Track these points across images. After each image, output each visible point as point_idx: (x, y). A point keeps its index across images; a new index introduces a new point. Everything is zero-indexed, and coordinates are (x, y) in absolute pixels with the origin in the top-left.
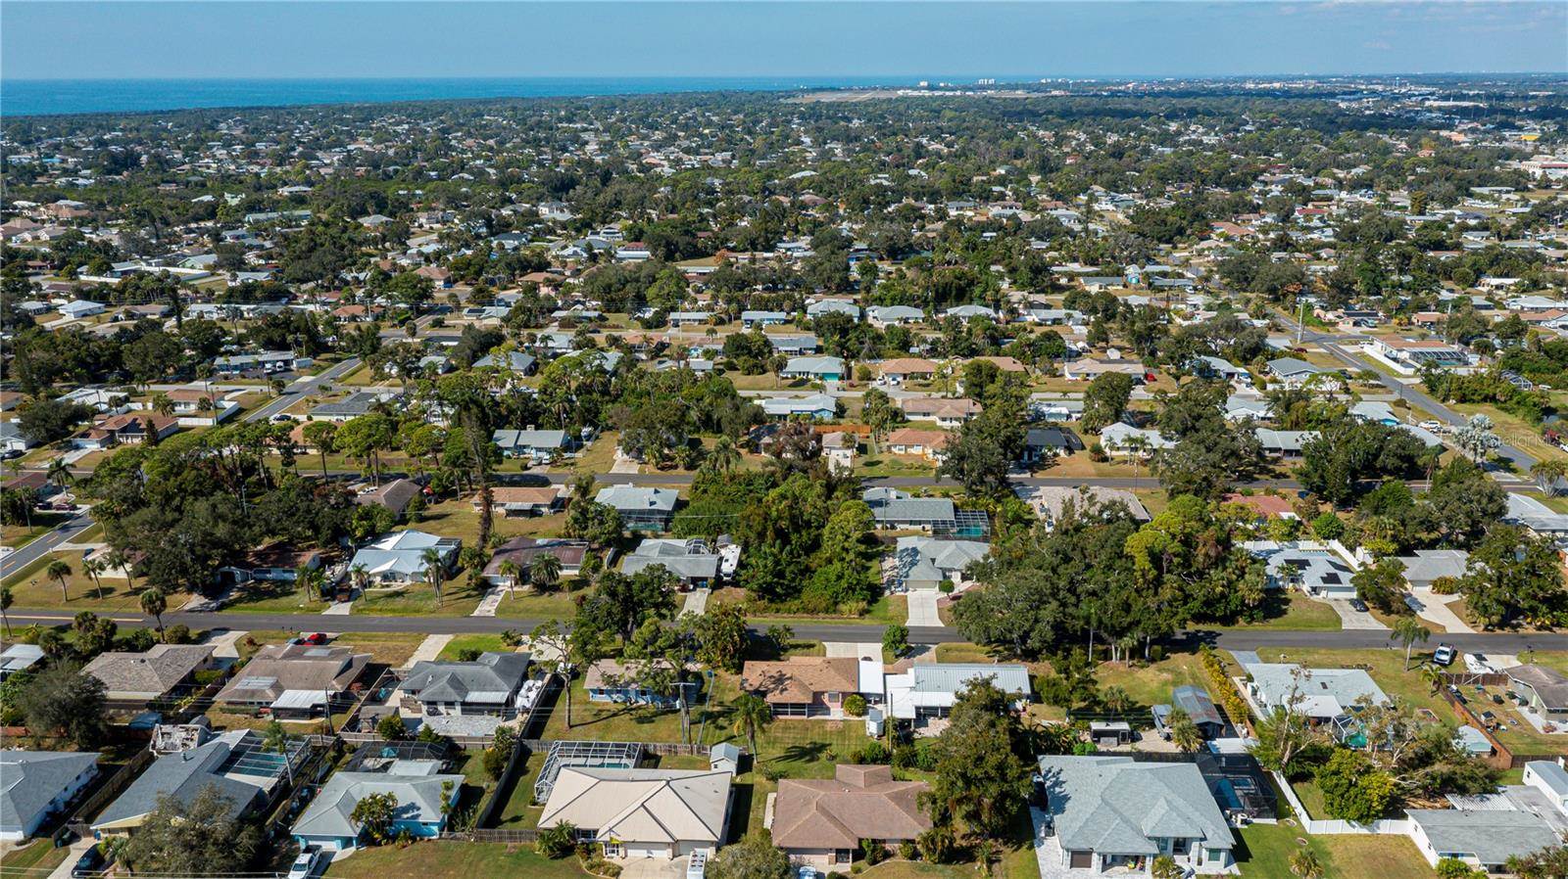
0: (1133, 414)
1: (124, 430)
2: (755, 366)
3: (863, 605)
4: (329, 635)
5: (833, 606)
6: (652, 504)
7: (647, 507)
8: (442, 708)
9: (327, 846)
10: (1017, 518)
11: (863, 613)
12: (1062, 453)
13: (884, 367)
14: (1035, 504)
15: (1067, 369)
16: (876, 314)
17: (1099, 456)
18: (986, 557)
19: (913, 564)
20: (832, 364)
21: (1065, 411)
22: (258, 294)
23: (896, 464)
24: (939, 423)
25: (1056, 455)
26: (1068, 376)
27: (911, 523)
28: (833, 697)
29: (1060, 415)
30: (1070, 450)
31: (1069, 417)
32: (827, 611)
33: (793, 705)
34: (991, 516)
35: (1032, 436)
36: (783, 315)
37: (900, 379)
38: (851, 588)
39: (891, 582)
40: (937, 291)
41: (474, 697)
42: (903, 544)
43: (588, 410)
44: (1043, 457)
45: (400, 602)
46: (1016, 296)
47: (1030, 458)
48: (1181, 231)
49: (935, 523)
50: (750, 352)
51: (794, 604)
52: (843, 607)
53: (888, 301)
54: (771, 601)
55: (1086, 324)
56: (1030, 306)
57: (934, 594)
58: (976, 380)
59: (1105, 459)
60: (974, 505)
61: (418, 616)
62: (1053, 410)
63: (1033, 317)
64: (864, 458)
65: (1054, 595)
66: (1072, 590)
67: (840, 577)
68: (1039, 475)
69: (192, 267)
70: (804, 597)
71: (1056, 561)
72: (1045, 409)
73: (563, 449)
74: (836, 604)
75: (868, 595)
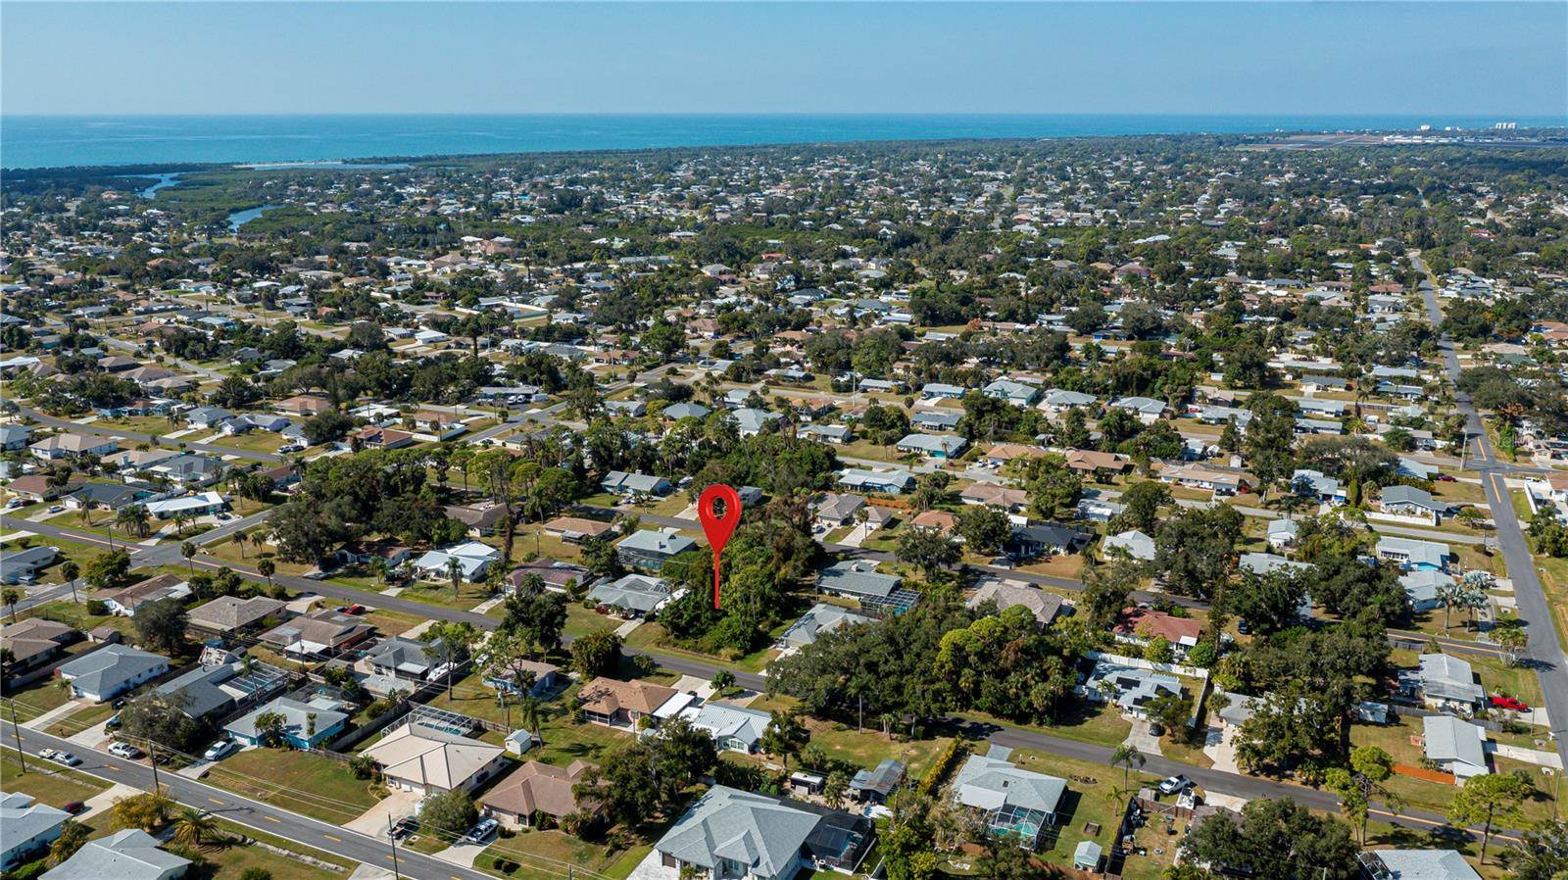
1: (370, 439)
2: (885, 438)
3: (740, 653)
4: (368, 608)
5: (716, 649)
6: (662, 547)
7: (657, 549)
8: (384, 670)
9: (241, 740)
11: (735, 658)
12: (1062, 552)
13: (999, 450)
17: (1089, 558)
19: (801, 627)
20: (954, 442)
21: (1108, 513)
22: (556, 335)
25: (1055, 553)
26: (1163, 479)
27: (852, 594)
28: (635, 715)
30: (1073, 550)
31: (1109, 518)
32: (710, 651)
33: (600, 715)
34: (922, 598)
36: (961, 390)
37: (1000, 463)
38: (734, 637)
41: (405, 666)
43: (695, 462)
44: (1040, 553)
45: (433, 593)
49: (869, 596)
50: (883, 424)
51: (691, 642)
52: (723, 652)
53: (1069, 386)
54: (677, 637)
59: (1097, 564)
61: (438, 605)
63: (1202, 414)
64: (883, 534)
68: (1019, 569)
70: (702, 638)
73: (654, 492)
74: (719, 647)
75: (748, 645)
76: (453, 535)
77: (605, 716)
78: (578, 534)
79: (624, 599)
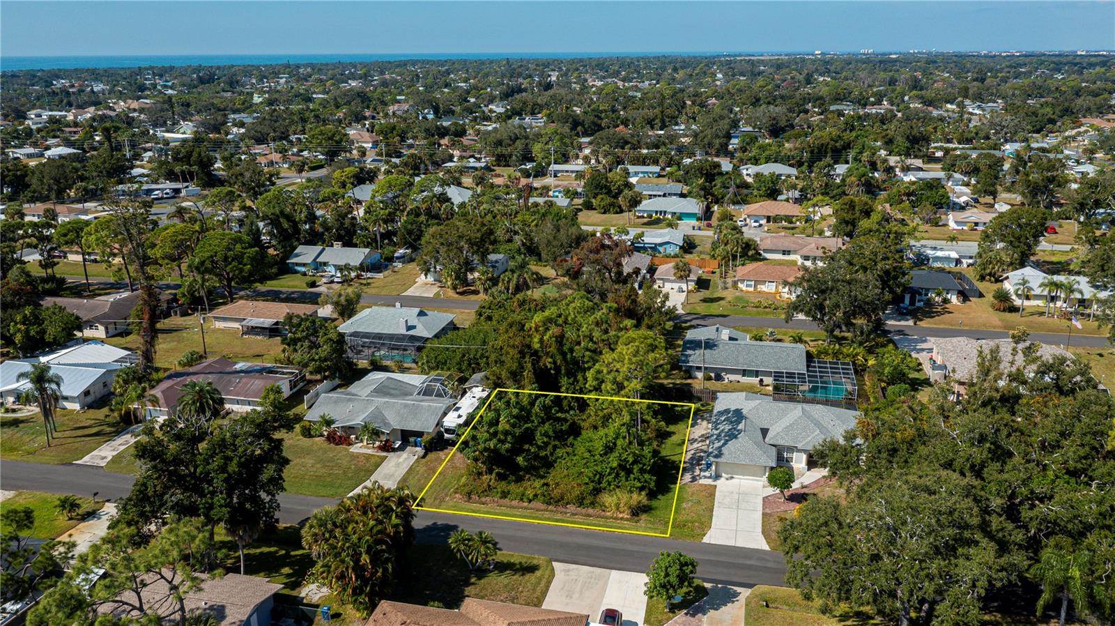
2: (612, 205)
3: (639, 498)
5: (591, 496)
6: (409, 328)
7: (403, 331)
10: (898, 377)
11: (638, 511)
12: (954, 299)
13: (748, 211)
14: (923, 357)
15: (952, 221)
16: (749, 172)
17: (1004, 303)
18: (850, 437)
19: (732, 435)
20: (694, 206)
21: (954, 255)
23: (742, 303)
24: (800, 261)
25: (946, 301)
26: (952, 225)
27: (745, 373)
29: (948, 259)
30: (964, 296)
31: (958, 262)
32: (580, 502)
34: (860, 371)
35: (916, 278)
36: (657, 169)
37: (763, 222)
38: (625, 468)
39: (696, 461)
40: (812, 152)
42: (725, 402)
44: (929, 303)
46: (893, 160)
47: (912, 302)
48: (1053, 122)
49: (778, 376)
50: (609, 192)
51: (533, 485)
52: (608, 499)
53: (763, 161)
54: (501, 477)
55: (967, 185)
56: (906, 169)
57: (758, 487)
58: (848, 217)
59: (1014, 309)
60: (835, 354)
62: (939, 254)
63: (910, 177)
64: (704, 294)
65: (984, 527)
66: (1011, 512)
67: (609, 449)
68: (926, 323)
70: (555, 475)
71: (979, 454)
72: (930, 252)
73: (362, 267)
74: (597, 491)
75: (651, 479)
76: (52, 332)
78: (267, 322)
79: (378, 414)
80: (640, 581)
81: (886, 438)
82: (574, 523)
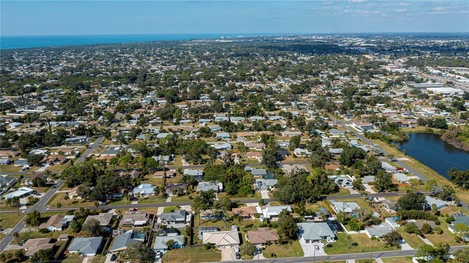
0: (300, 145)
1: (55, 161)
2: (208, 135)
3: (252, 195)
4: (136, 209)
5: (245, 196)
6: (197, 174)
8: (171, 223)
9: (162, 251)
10: (280, 173)
11: (252, 196)
12: (286, 156)
13: (239, 134)
14: (283, 169)
15: (283, 134)
16: (233, 119)
17: (295, 156)
18: (277, 183)
19: (261, 185)
20: (227, 134)
21: (285, 145)
23: (249, 161)
24: (256, 149)
25: (285, 157)
26: (283, 135)
27: (257, 175)
28: (252, 215)
29: (284, 146)
30: (288, 155)
31: (286, 146)
33: (245, 217)
34: (274, 172)
35: (280, 152)
36: (209, 120)
37: (244, 138)
38: (249, 191)
39: (256, 189)
40: (247, 112)
41: (177, 220)
42: (257, 180)
43: (172, 150)
44: (282, 157)
45: (148, 200)
46: (267, 113)
47: (280, 158)
48: (303, 91)
49: (263, 175)
50: (206, 132)
51: (237, 195)
52: (247, 195)
53: (235, 115)
54: (232, 195)
55: (285, 120)
56: (270, 115)
57: (267, 191)
59: (296, 157)
60: (270, 170)
61: (154, 203)
62: (282, 145)
63: (272, 118)
64: (241, 159)
65: (294, 191)
66: (297, 189)
67: (246, 189)
68: (282, 162)
69: (39, 110)
70: (239, 193)
71: (293, 183)
72: (280, 145)
73: (170, 160)
75: (252, 192)
77: (247, 217)
79: (209, 189)
80: (258, 203)
81: (282, 183)
82: (244, 199)
